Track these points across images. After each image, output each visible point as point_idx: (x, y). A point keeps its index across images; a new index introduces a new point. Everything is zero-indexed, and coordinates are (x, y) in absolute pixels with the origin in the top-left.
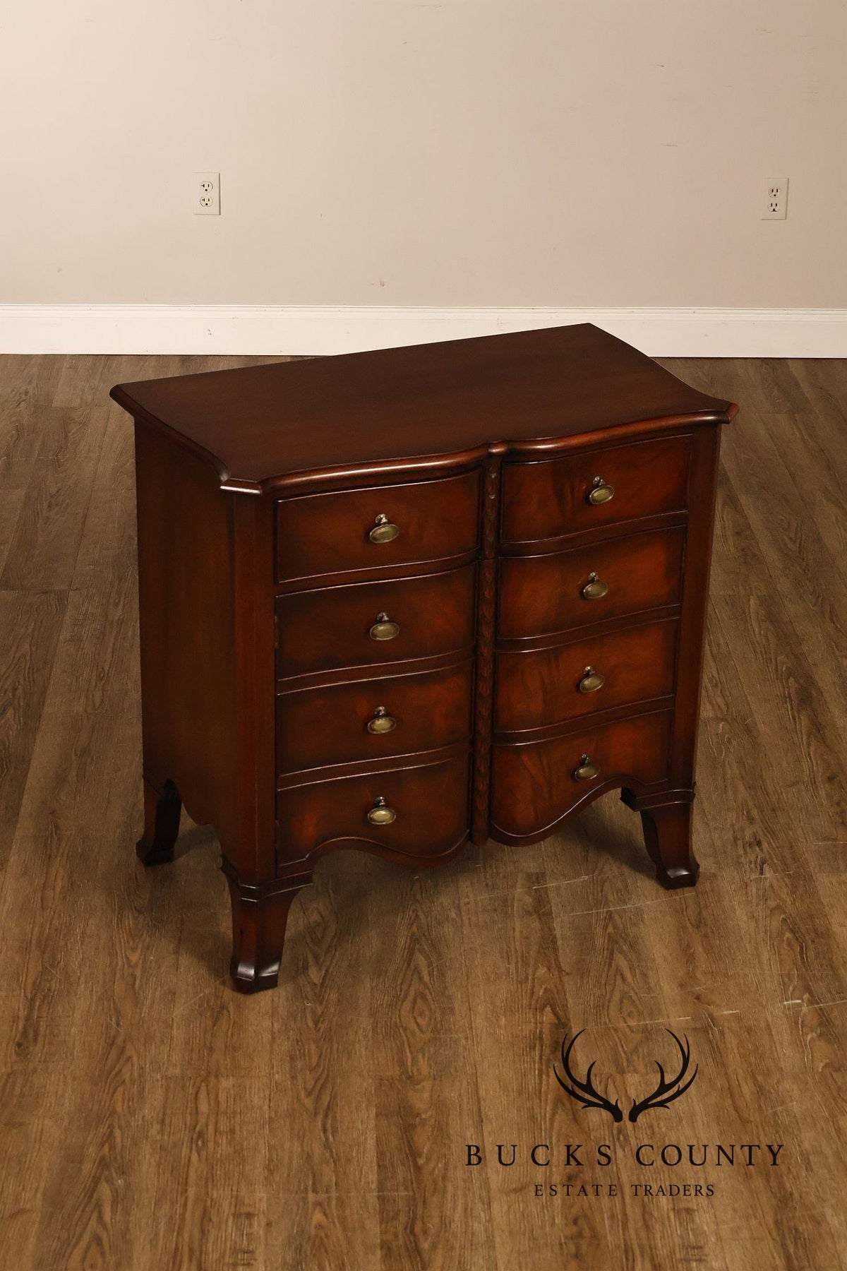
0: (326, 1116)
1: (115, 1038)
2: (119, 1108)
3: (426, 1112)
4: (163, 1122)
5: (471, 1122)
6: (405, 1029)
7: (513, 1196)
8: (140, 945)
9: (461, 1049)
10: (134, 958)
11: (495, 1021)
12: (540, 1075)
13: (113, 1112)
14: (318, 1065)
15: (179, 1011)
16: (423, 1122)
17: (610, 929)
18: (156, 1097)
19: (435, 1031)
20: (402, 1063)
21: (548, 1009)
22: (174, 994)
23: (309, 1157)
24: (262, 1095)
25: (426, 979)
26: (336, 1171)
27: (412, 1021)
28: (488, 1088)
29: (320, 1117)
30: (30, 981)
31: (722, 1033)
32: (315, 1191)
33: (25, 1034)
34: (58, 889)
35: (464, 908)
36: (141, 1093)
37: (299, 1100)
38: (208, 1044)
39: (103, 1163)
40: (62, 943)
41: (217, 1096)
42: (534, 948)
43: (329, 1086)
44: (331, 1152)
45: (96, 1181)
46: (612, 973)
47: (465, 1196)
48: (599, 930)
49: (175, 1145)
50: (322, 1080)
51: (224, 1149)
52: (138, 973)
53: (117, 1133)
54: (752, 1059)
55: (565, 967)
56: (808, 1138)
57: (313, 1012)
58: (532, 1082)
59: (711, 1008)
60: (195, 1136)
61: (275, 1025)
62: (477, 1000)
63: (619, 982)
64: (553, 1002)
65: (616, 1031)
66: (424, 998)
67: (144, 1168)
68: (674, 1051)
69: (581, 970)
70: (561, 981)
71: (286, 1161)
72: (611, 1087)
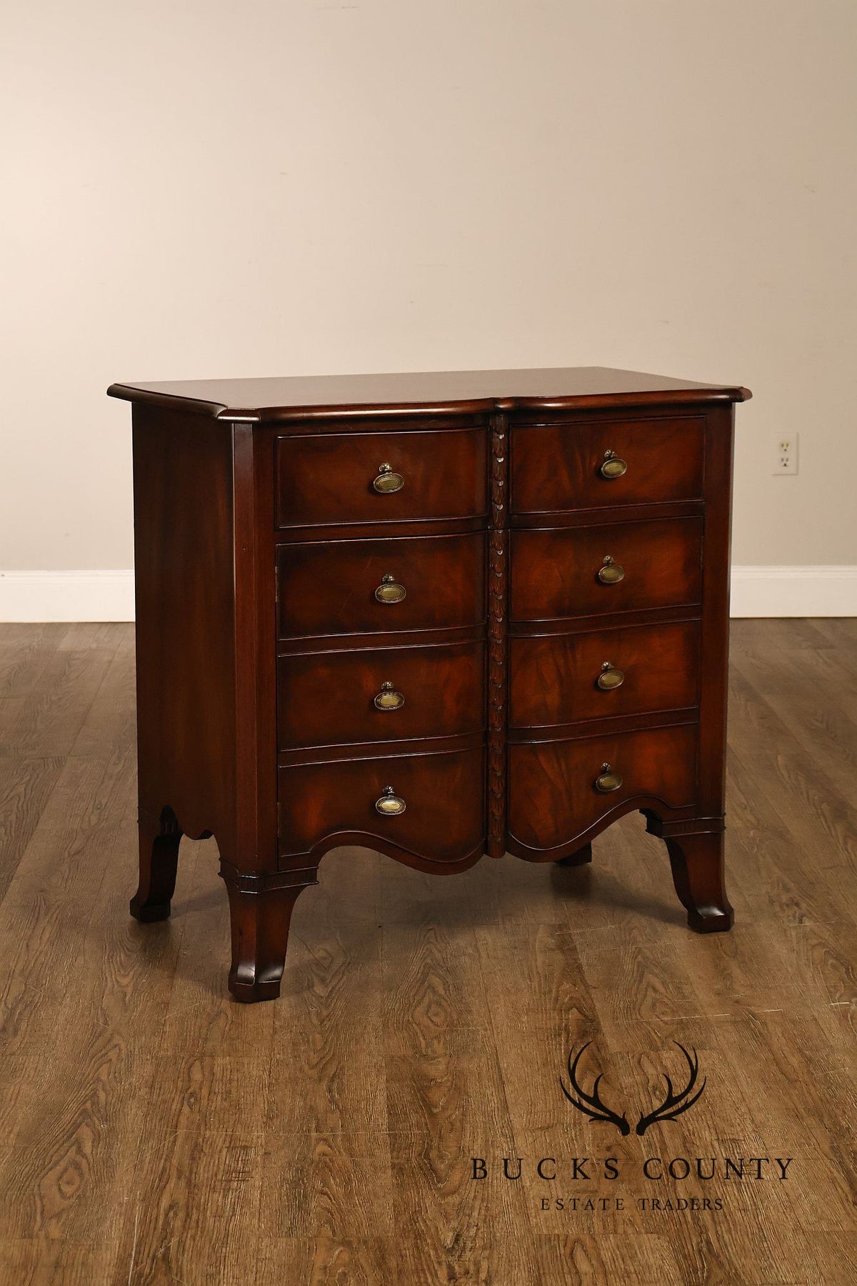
1: (101, 1032)
2: (104, 1078)
3: (442, 1077)
4: (152, 1087)
5: (491, 1083)
6: (419, 1025)
7: (538, 1133)
8: (132, 973)
9: (480, 1037)
10: (124, 981)
12: (567, 1053)
13: (98, 1079)
14: (324, 1048)
15: (174, 1014)
16: (439, 1085)
17: (640, 959)
18: (144, 1071)
19: (451, 1024)
20: (415, 1047)
21: (574, 1010)
22: (168, 1004)
23: (312, 1108)
24: (262, 1068)
25: (442, 992)
26: (342, 1118)
27: (425, 1019)
28: (510, 1061)
29: (325, 1082)
30: (11, 997)
31: (764, 1024)
32: (319, 1131)
33: (4, 1030)
34: (43, 939)
35: (481, 946)
36: (129, 1067)
37: (301, 1069)
38: (203, 1035)
39: (84, 1115)
40: (46, 972)
41: (212, 1069)
42: (558, 971)
43: (336, 1062)
44: (337, 1105)
45: (76, 1126)
46: (643, 986)
47: (485, 1132)
48: (628, 960)
49: (164, 1102)
50: (328, 1058)
51: (218, 1101)
52: (128, 990)
53: (101, 1094)
54: (799, 1041)
55: (593, 983)
57: (319, 1014)
58: (558, 1057)
59: (752, 1008)
60: (187, 1096)
61: (277, 1023)
62: (497, 1005)
63: (651, 992)
64: (580, 1006)
65: (649, 1023)
66: (439, 1003)
67: (130, 1117)
68: (713, 1036)
69: (610, 985)
70: (588, 992)
71: (287, 1111)
72: (645, 1059)
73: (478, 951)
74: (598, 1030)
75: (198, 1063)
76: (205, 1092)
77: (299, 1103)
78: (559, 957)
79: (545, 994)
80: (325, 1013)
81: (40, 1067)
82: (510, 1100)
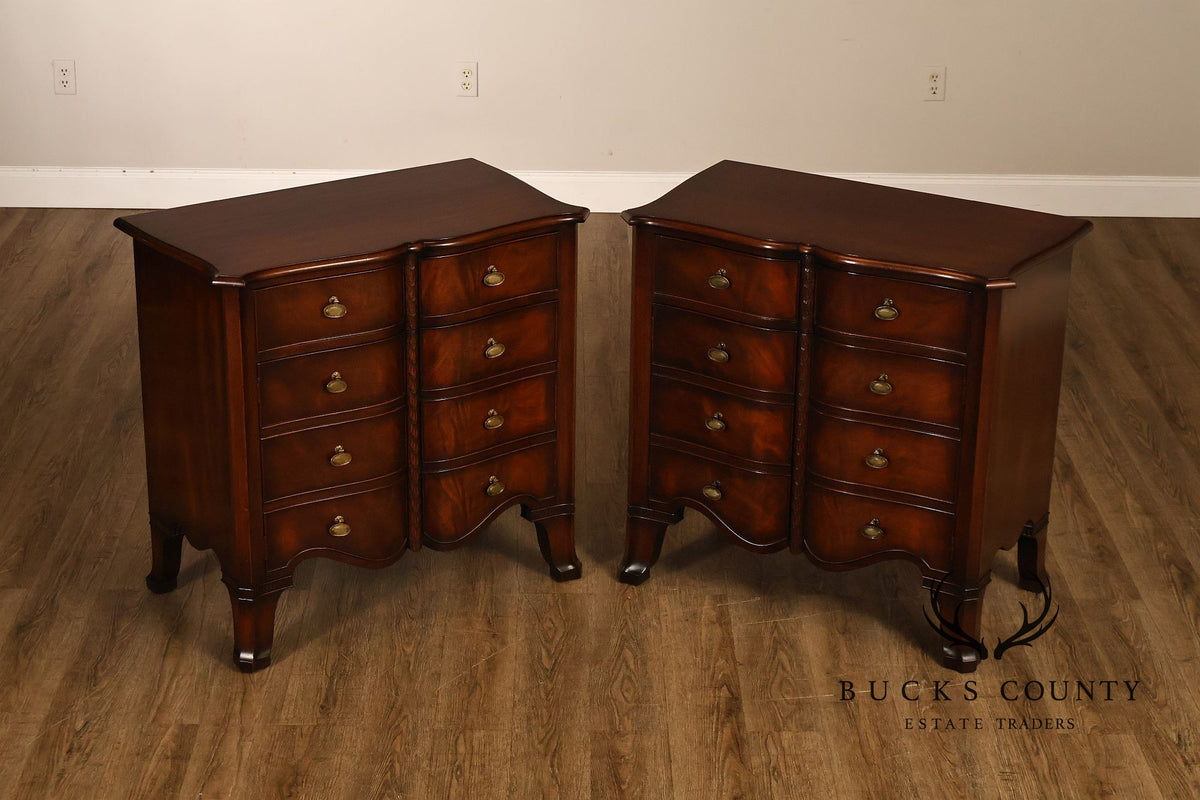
0: (554, 756)
1: (394, 703)
2: (398, 750)
3: (629, 755)
4: (431, 759)
5: (662, 761)
6: (615, 700)
8: (414, 641)
9: (657, 714)
10: (409, 650)
11: (684, 695)
12: (716, 732)
13: (395, 752)
14: (548, 723)
15: (444, 685)
16: (627, 762)
17: (776, 634)
18: (425, 743)
19: (638, 701)
20: (612, 723)
21: (725, 688)
22: (440, 674)
23: (540, 783)
24: (506, 742)
25: (632, 667)
26: (560, 793)
27: (621, 694)
28: (677, 739)
29: (549, 757)
30: (330, 665)
31: (857, 706)
33: (326, 699)
34: (351, 602)
35: (662, 618)
36: (415, 739)
37: (533, 745)
38: (465, 708)
39: (384, 786)
40: (354, 639)
41: (472, 742)
42: (716, 647)
43: (557, 737)
44: (557, 780)
46: (775, 664)
48: (767, 635)
49: (440, 774)
50: (551, 733)
51: (477, 777)
52: (412, 660)
53: (397, 765)
54: (879, 723)
55: (739, 660)
56: (917, 776)
57: (545, 687)
58: (710, 736)
60: (455, 769)
62: (671, 682)
63: (780, 670)
64: (729, 683)
65: (776, 703)
66: (630, 678)
67: (417, 788)
68: (820, 717)
69: (752, 663)
70: (736, 669)
71: (523, 786)
72: (770, 740)
73: (660, 623)
74: (740, 708)
75: (462, 736)
76: (467, 764)
77: (531, 777)
78: (718, 631)
79: (705, 670)
80: (550, 686)
81: (354, 738)
82: (675, 779)
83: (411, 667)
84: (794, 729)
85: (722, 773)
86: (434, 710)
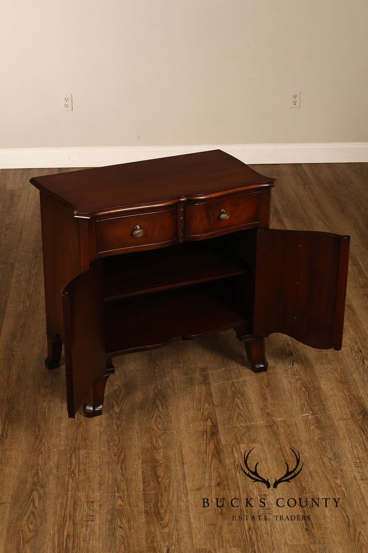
0: (122, 463)
1: (38, 436)
2: (40, 463)
3: (161, 461)
4: (58, 468)
5: (179, 464)
6: (153, 429)
7: (196, 492)
8: (47, 400)
9: (175, 436)
10: (45, 405)
11: (188, 425)
12: (206, 445)
13: (38, 464)
14: (119, 444)
15: (63, 425)
16: (160, 465)
17: (233, 389)
18: (55, 458)
19: (165, 429)
20: (152, 442)
21: (209, 420)
22: (61, 418)
23: (116, 479)
24: (97, 456)
25: (161, 410)
26: (126, 484)
27: (155, 426)
28: (186, 451)
29: (120, 464)
30: (4, 415)
31: (278, 427)
32: (118, 492)
33: (2, 435)
34: (14, 379)
35: (175, 382)
36: (49, 457)
37: (111, 457)
38: (75, 437)
39: (35, 484)
40: (16, 400)
41: (79, 457)
42: (203, 397)
43: (123, 452)
44: (124, 477)
45: (32, 491)
46: (234, 405)
47: (177, 492)
48: (229, 389)
49: (63, 476)
50: (120, 450)
51: (82, 477)
52: (47, 410)
53: (40, 472)
54: (290, 437)
55: (216, 404)
56: (312, 466)
57: (116, 424)
58: (203, 448)
59: (273, 418)
60: (71, 473)
61: (101, 429)
62: (181, 418)
63: (237, 409)
64: (211, 417)
65: (236, 428)
66: (160, 417)
67: (51, 486)
68: (259, 435)
69: (222, 405)
70: (214, 409)
71: (107, 481)
72: (234, 449)
74: (218, 431)
75: (74, 453)
76: (77, 470)
77: (111, 476)
78: (204, 388)
79: (198, 410)
80: (119, 423)
82: (186, 473)
83: (46, 414)
84: (246, 441)
85: (211, 469)
86: (59, 439)
